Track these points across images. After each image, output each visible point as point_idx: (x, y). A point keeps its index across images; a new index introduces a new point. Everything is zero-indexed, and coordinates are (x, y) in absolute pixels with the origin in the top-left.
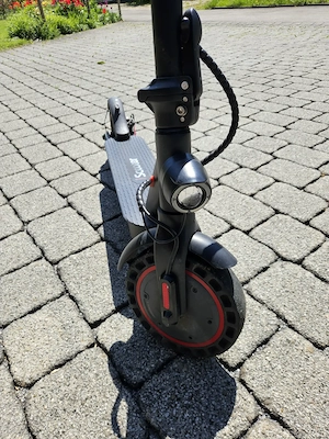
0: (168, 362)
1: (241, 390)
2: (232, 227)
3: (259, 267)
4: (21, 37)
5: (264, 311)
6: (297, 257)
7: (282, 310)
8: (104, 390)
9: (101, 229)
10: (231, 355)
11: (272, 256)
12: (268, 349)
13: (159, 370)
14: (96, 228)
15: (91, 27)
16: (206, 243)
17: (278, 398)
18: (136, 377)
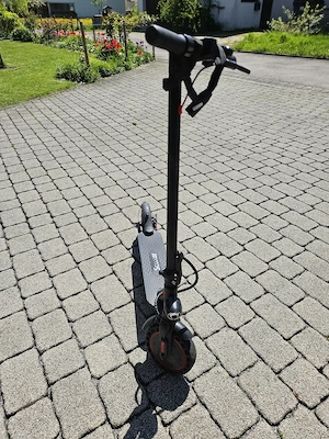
0: (161, 375)
1: (191, 391)
2: (206, 302)
3: (214, 330)
4: (67, 79)
5: (211, 355)
6: (236, 327)
7: (220, 356)
8: (132, 384)
9: (132, 293)
10: (190, 375)
11: (223, 324)
12: (208, 374)
13: (157, 378)
14: (129, 291)
15: (127, 69)
16: (182, 327)
17: (206, 398)
18: (146, 380)
